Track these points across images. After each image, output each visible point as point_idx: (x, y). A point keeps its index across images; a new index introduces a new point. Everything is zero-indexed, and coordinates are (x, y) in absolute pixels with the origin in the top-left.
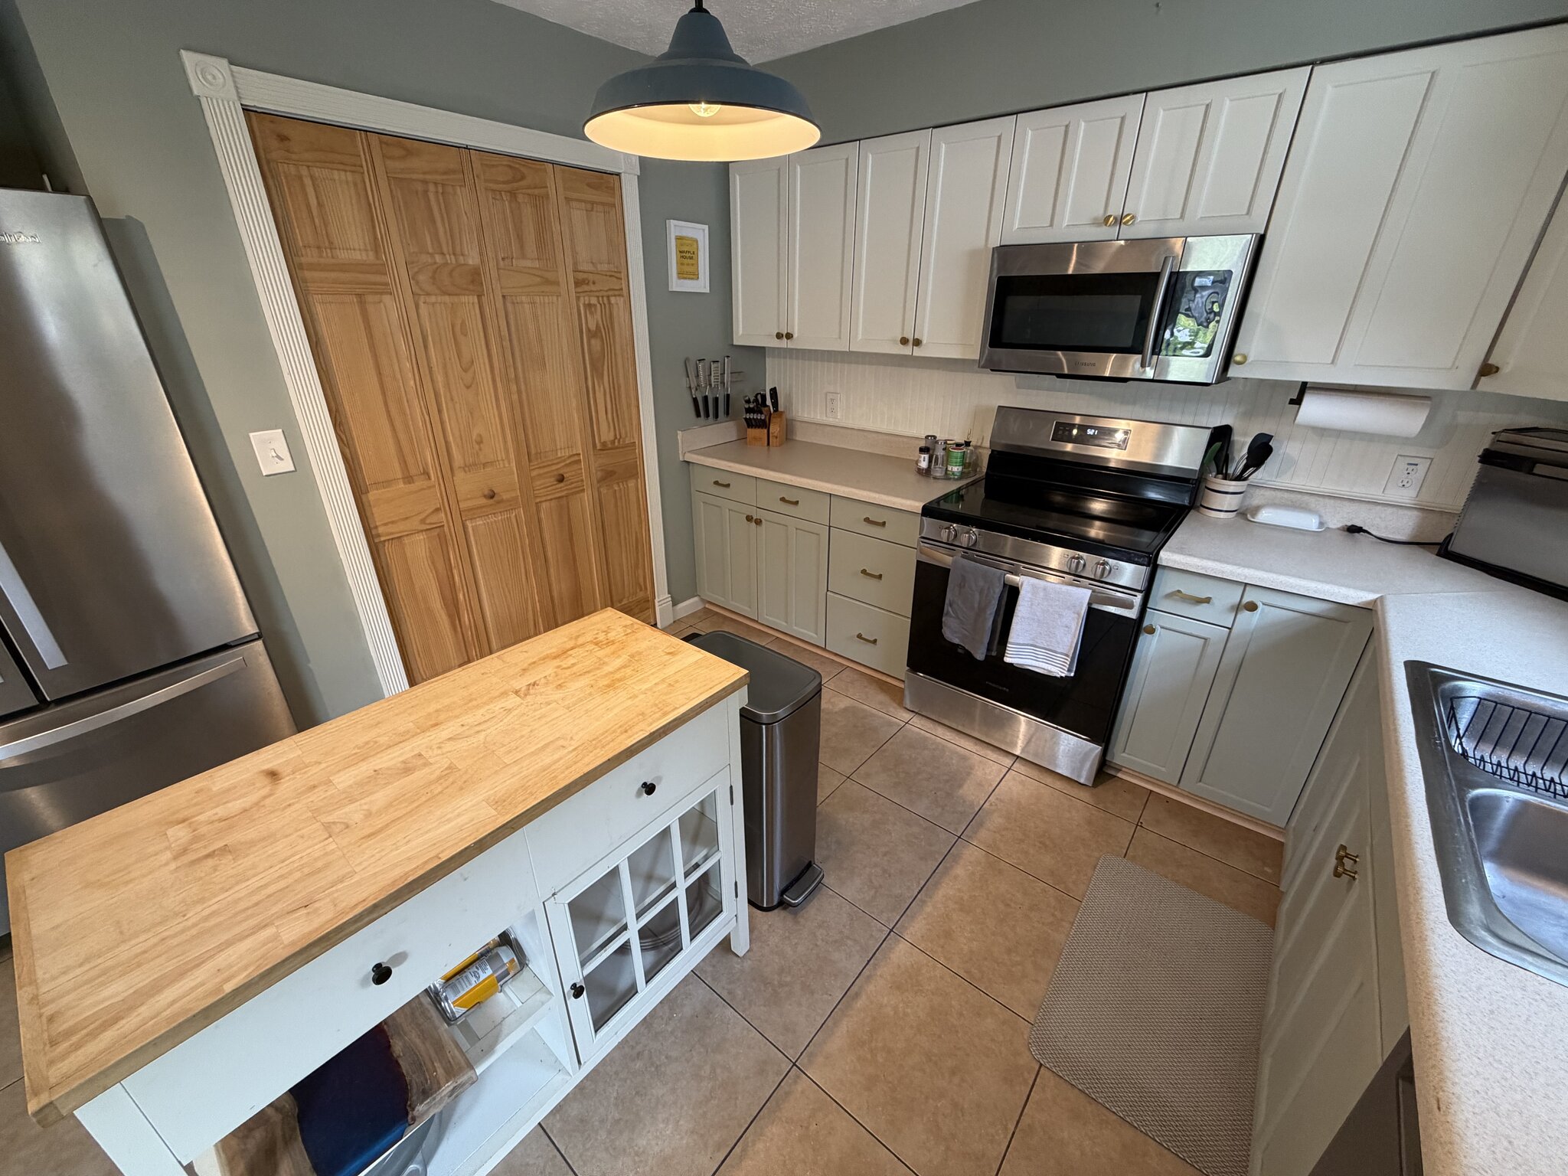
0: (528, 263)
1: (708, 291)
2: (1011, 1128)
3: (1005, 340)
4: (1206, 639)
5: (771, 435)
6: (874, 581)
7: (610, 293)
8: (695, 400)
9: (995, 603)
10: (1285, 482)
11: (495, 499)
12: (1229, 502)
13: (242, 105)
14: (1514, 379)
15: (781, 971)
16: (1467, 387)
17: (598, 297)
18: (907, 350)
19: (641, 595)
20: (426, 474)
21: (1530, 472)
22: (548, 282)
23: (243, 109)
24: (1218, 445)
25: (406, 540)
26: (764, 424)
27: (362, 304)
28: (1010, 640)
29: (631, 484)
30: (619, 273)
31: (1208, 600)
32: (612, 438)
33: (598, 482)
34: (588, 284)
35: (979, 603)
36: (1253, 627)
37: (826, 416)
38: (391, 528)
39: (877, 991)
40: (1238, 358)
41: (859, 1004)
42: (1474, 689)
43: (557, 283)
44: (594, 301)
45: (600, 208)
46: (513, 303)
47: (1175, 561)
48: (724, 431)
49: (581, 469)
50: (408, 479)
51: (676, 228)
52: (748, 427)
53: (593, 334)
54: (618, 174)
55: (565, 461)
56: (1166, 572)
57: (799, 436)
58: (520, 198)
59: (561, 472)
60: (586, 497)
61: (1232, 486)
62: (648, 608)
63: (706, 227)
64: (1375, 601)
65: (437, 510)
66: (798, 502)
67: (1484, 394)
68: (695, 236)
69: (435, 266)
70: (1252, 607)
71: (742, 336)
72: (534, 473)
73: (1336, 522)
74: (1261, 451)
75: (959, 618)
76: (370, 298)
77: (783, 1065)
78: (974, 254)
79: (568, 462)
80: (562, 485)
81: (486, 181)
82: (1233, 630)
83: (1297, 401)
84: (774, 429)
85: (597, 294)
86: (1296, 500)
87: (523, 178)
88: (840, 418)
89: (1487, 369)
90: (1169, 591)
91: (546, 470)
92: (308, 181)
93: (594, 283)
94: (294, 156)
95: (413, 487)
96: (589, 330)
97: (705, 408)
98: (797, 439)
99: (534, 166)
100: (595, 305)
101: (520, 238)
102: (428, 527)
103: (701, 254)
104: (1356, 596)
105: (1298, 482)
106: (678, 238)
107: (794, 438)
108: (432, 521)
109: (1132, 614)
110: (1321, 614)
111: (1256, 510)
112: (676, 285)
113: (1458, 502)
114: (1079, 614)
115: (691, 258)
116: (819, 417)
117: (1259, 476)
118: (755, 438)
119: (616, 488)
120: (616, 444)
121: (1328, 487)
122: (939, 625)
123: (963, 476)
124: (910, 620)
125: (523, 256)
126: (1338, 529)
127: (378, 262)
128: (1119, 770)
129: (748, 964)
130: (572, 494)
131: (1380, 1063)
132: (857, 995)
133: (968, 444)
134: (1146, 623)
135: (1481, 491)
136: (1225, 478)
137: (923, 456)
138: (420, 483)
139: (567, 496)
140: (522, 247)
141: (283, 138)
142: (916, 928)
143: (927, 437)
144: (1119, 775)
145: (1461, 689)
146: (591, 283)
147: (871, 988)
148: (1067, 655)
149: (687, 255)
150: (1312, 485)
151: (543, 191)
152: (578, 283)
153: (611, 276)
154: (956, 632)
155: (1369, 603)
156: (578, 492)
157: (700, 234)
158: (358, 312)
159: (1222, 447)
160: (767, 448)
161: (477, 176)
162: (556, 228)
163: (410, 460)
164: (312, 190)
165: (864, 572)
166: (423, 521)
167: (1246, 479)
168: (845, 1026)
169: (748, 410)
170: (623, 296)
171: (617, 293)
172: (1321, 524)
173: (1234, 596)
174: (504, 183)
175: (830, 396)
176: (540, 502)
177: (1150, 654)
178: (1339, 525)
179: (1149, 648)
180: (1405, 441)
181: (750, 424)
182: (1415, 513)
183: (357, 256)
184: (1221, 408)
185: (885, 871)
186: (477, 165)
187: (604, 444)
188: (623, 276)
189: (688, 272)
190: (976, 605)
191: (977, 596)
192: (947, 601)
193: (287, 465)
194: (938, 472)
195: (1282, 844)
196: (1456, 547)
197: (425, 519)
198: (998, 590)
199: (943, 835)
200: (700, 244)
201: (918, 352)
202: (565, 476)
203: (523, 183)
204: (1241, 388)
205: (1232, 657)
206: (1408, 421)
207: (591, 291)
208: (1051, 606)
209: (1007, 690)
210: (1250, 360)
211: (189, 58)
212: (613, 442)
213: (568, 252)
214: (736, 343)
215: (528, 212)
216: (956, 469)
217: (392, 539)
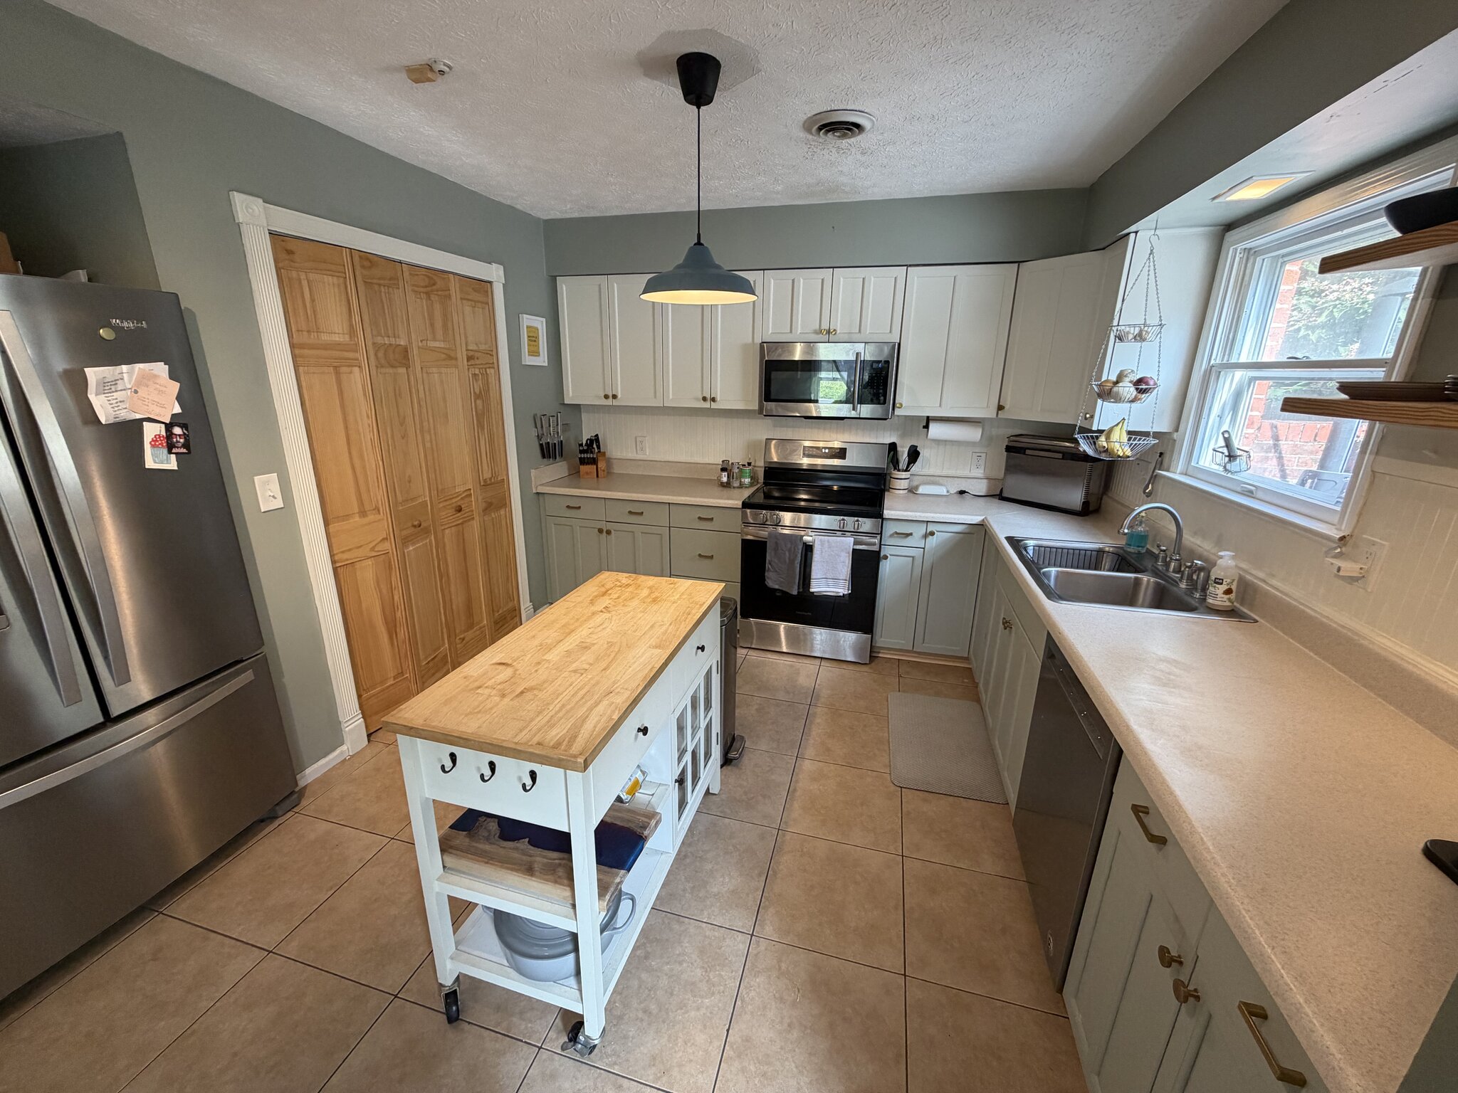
0: (437, 344)
1: (547, 365)
2: (900, 815)
3: (772, 397)
4: (913, 557)
5: (599, 469)
6: (707, 561)
7: (488, 366)
8: (541, 445)
9: (799, 555)
10: (925, 471)
11: (421, 527)
12: (903, 484)
13: (269, 230)
14: (1011, 413)
15: (745, 793)
16: (995, 416)
17: (479, 369)
18: (707, 405)
19: (510, 605)
20: (377, 510)
21: (1024, 454)
22: (450, 358)
23: (270, 233)
24: (892, 453)
25: (358, 566)
26: (594, 462)
27: (338, 374)
28: (812, 577)
29: (502, 512)
30: (492, 352)
31: (911, 534)
32: (490, 476)
33: (483, 511)
34: (473, 359)
35: (789, 558)
36: (934, 545)
37: (637, 453)
38: (345, 556)
39: (803, 783)
40: (898, 405)
41: (798, 794)
42: (1030, 543)
43: (456, 359)
44: (477, 372)
45: (480, 305)
46: (427, 373)
47: (892, 515)
48: (558, 469)
49: (472, 501)
50: (363, 513)
51: (527, 320)
52: (581, 464)
53: (478, 396)
54: (490, 282)
55: (460, 495)
56: (889, 522)
57: (617, 469)
58: (433, 297)
59: (459, 504)
60: (476, 524)
61: (904, 475)
62: (516, 616)
63: (544, 320)
64: (983, 520)
65: (384, 540)
66: (642, 513)
67: (1001, 419)
68: (535, 325)
69: (386, 346)
70: (932, 534)
71: (570, 397)
72: (441, 505)
73: (954, 490)
74: (914, 455)
75: (776, 571)
76: (344, 369)
77: (773, 832)
78: (745, 347)
79: (463, 495)
80: (459, 514)
81: (414, 285)
82: (926, 550)
83: (927, 427)
84: (602, 465)
85: (479, 366)
86: (933, 480)
87: (434, 284)
88: (649, 454)
89: (1000, 408)
90: (892, 532)
91: (448, 503)
92: (305, 283)
93: (478, 358)
94: (297, 265)
95: (366, 520)
96: (475, 393)
97: (549, 452)
98: (615, 471)
99: (443, 276)
100: (478, 375)
101: (432, 325)
102: (376, 554)
103: (541, 338)
104: (976, 519)
105: (932, 471)
106: (528, 327)
107: (612, 471)
108: (380, 549)
109: (876, 548)
110: (964, 532)
111: (917, 487)
112: (528, 360)
113: (1001, 475)
114: (849, 553)
115: (535, 341)
116: (631, 454)
117: (915, 468)
118: (587, 473)
119: (494, 516)
120: (493, 481)
121: (945, 473)
122: (762, 578)
123: (751, 485)
124: (740, 584)
125: (434, 339)
126: (955, 493)
127: (352, 342)
128: (879, 652)
129: (724, 796)
130: (465, 521)
131: (1040, 664)
132: (795, 790)
133: (749, 464)
134: (882, 554)
135: (1010, 468)
136: (899, 470)
137: (724, 474)
138: (371, 518)
139: (462, 524)
140: (433, 332)
141: (290, 252)
142: (810, 752)
143: (723, 461)
144: (880, 655)
145: (1026, 544)
146: (476, 359)
147: (800, 784)
148: (846, 580)
149: (533, 339)
150: (938, 472)
151: (447, 293)
152: (469, 359)
153: (487, 354)
154: (775, 581)
155: (980, 522)
156: (469, 520)
157: (540, 324)
158: (334, 380)
159: (894, 454)
160: (596, 479)
161: (407, 282)
162: (455, 318)
163: (365, 496)
164: (308, 289)
165: (700, 555)
166: (372, 549)
167: (909, 471)
168: (796, 805)
169: (581, 452)
170: (494, 368)
171: (491, 366)
172: (948, 492)
173: (921, 530)
174: (423, 287)
175: (639, 439)
176: (445, 529)
177: (887, 574)
178: (955, 491)
179: (886, 568)
180: (973, 444)
181: (583, 462)
182: (985, 481)
183: (336, 338)
184: (889, 433)
185: (777, 732)
186: (406, 274)
187: (485, 481)
188: (494, 353)
189: (534, 353)
190: (787, 560)
191: (787, 554)
192: (767, 561)
193: (279, 503)
194: (736, 484)
195: (971, 668)
196: (1005, 494)
197: (374, 547)
198: (800, 547)
199: (802, 706)
200: (540, 331)
201: (714, 406)
202: (463, 506)
203: (434, 287)
204: (897, 422)
205: (927, 565)
206: (974, 434)
207: (476, 365)
208: (833, 551)
209: (810, 614)
210: (904, 405)
211: (238, 199)
212: (490, 479)
213: (463, 338)
214: (566, 402)
215: (437, 307)
216: (747, 481)
217: (347, 564)
